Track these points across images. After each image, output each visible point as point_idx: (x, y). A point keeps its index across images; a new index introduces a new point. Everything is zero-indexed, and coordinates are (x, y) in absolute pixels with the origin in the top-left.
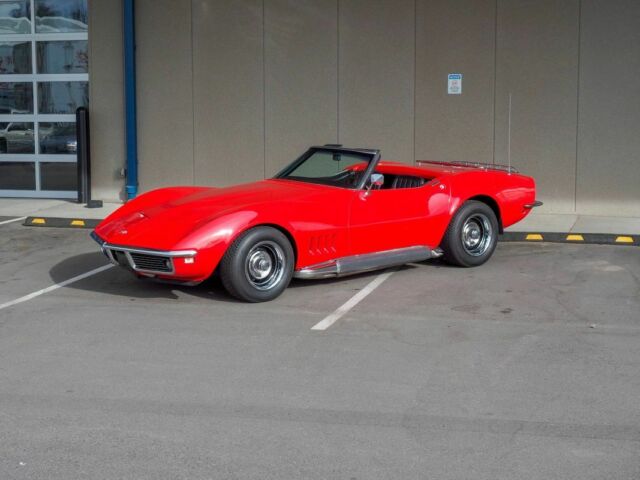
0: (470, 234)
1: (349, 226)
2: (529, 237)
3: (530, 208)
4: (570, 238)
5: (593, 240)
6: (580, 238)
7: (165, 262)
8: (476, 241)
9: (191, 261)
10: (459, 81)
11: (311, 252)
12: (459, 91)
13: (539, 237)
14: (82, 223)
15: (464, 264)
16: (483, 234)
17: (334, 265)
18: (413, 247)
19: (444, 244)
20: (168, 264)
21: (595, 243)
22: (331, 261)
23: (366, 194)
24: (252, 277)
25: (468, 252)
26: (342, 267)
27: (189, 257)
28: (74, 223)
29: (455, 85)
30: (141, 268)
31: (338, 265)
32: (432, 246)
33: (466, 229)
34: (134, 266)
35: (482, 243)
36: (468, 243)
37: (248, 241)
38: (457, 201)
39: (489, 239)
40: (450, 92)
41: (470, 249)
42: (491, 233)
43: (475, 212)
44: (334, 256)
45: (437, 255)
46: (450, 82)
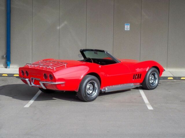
2: (169, 78)
10: (129, 26)
12: (129, 29)
14: (6, 75)
28: (3, 75)
29: (127, 27)
40: (125, 29)
46: (126, 26)
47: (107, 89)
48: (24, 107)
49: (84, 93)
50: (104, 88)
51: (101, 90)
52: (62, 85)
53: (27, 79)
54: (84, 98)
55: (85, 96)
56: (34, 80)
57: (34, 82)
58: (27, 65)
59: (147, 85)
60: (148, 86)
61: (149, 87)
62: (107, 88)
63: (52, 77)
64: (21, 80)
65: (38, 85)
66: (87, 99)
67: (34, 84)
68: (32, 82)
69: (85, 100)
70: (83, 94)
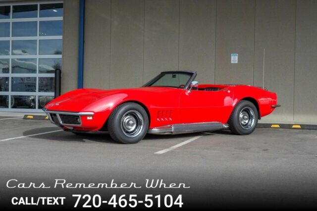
0: (243, 118)
1: (179, 107)
2: (273, 126)
3: (274, 108)
4: (294, 126)
5: (306, 128)
6: (299, 127)
7: (77, 119)
8: (247, 121)
9: (91, 118)
10: (237, 58)
11: (158, 119)
12: (237, 62)
13: (278, 126)
15: (241, 133)
16: (250, 117)
17: (171, 127)
18: (213, 122)
19: (230, 122)
20: (78, 120)
21: (307, 129)
22: (169, 126)
23: (189, 91)
24: (125, 130)
25: (243, 127)
26: (174, 129)
27: (90, 116)
29: (234, 59)
30: (65, 123)
31: (173, 128)
32: (223, 122)
33: (241, 116)
34: (61, 122)
35: (250, 122)
36: (243, 123)
37: (123, 109)
38: (236, 100)
39: (253, 120)
40: (232, 62)
41: (244, 126)
42: (254, 117)
43: (246, 106)
44: (171, 123)
45: (226, 127)
46: (232, 57)
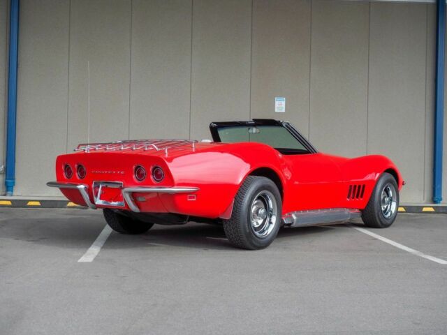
10: (284, 103)
12: (284, 111)
29: (280, 106)
40: (276, 110)
46: (277, 103)
47: (294, 218)
48: (80, 261)
49: (247, 224)
50: (286, 214)
51: (282, 220)
52: (191, 197)
53: (81, 187)
54: (245, 239)
55: (248, 231)
56: (102, 187)
57: (101, 195)
58: (82, 148)
59: (376, 215)
60: (377, 218)
61: (380, 220)
62: (296, 215)
63: (161, 175)
64: (58, 189)
65: (115, 201)
66: (254, 242)
67: (101, 199)
68: (96, 195)
69: (248, 244)
70: (244, 226)
